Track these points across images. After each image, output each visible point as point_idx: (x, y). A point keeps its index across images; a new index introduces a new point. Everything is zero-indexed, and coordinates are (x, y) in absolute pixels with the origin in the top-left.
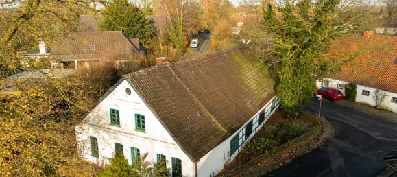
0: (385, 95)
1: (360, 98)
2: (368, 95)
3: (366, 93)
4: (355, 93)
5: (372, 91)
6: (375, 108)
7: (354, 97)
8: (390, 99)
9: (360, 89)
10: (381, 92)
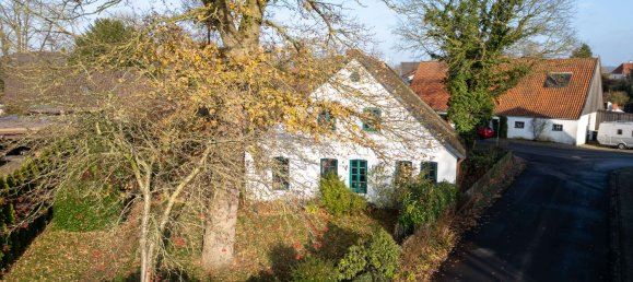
0: (544, 124)
1: (513, 132)
2: (523, 127)
3: (520, 125)
4: (506, 127)
5: (527, 121)
6: (534, 140)
7: (505, 133)
8: (551, 127)
9: (511, 121)
10: (538, 120)
